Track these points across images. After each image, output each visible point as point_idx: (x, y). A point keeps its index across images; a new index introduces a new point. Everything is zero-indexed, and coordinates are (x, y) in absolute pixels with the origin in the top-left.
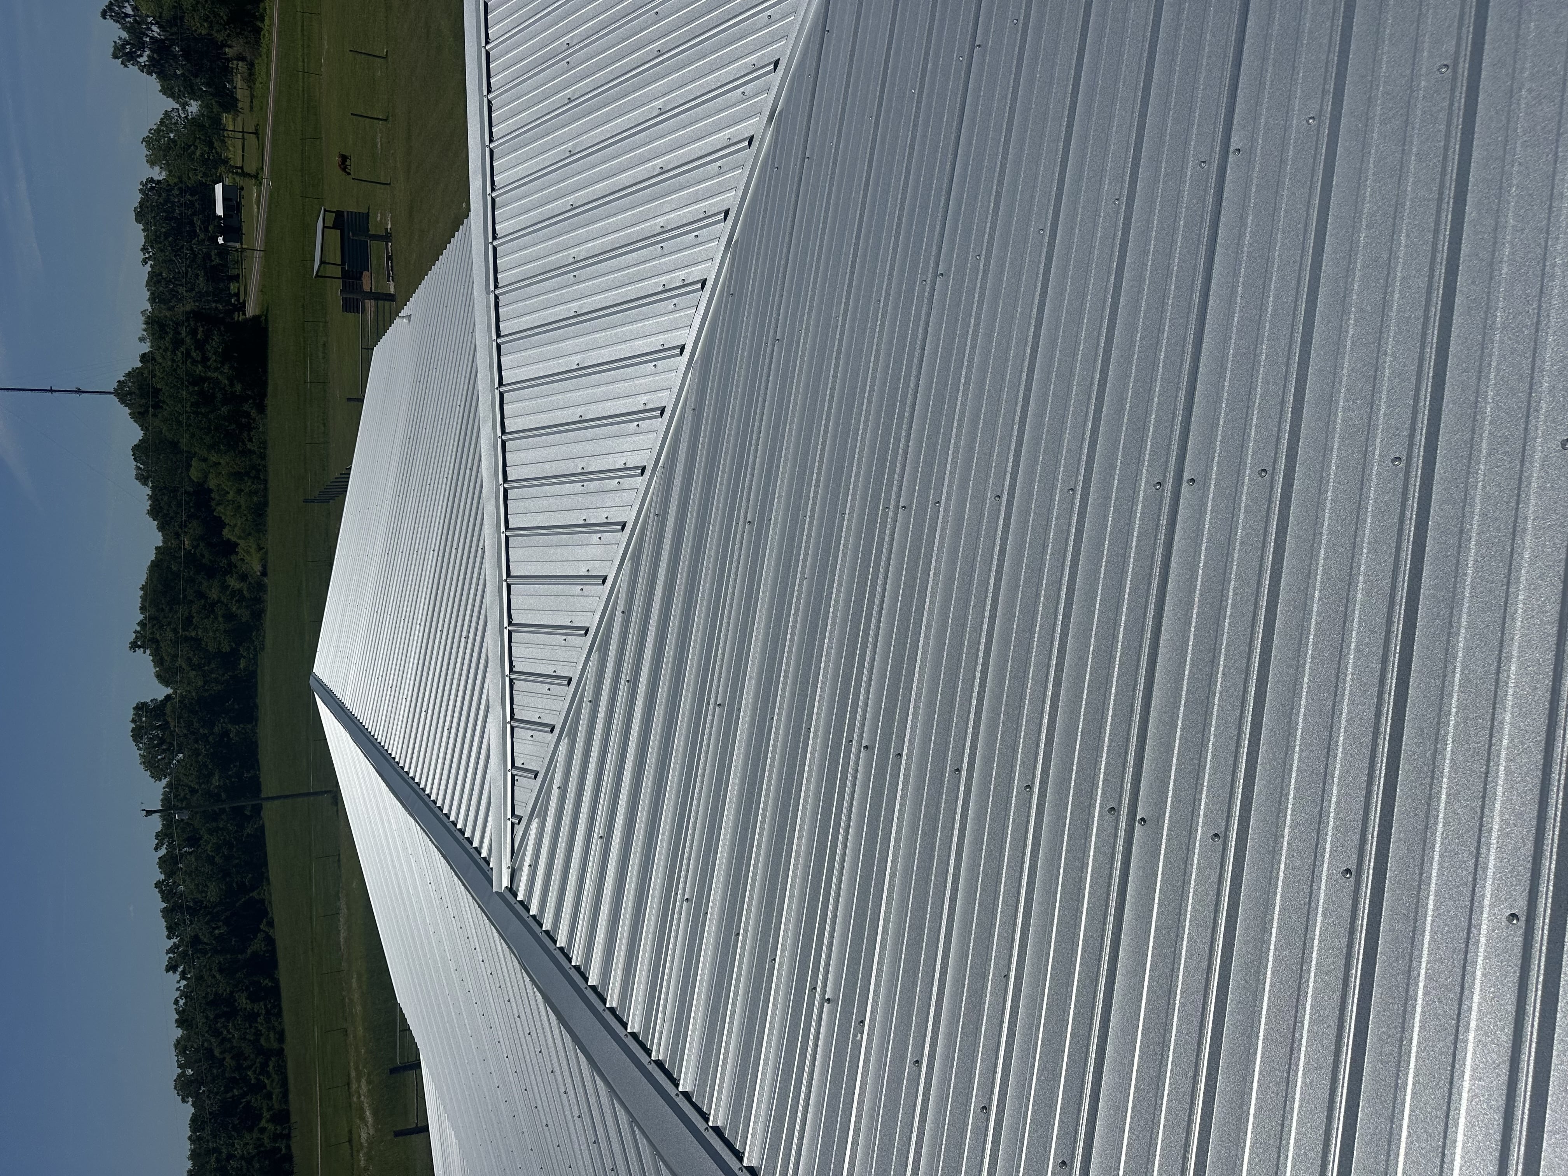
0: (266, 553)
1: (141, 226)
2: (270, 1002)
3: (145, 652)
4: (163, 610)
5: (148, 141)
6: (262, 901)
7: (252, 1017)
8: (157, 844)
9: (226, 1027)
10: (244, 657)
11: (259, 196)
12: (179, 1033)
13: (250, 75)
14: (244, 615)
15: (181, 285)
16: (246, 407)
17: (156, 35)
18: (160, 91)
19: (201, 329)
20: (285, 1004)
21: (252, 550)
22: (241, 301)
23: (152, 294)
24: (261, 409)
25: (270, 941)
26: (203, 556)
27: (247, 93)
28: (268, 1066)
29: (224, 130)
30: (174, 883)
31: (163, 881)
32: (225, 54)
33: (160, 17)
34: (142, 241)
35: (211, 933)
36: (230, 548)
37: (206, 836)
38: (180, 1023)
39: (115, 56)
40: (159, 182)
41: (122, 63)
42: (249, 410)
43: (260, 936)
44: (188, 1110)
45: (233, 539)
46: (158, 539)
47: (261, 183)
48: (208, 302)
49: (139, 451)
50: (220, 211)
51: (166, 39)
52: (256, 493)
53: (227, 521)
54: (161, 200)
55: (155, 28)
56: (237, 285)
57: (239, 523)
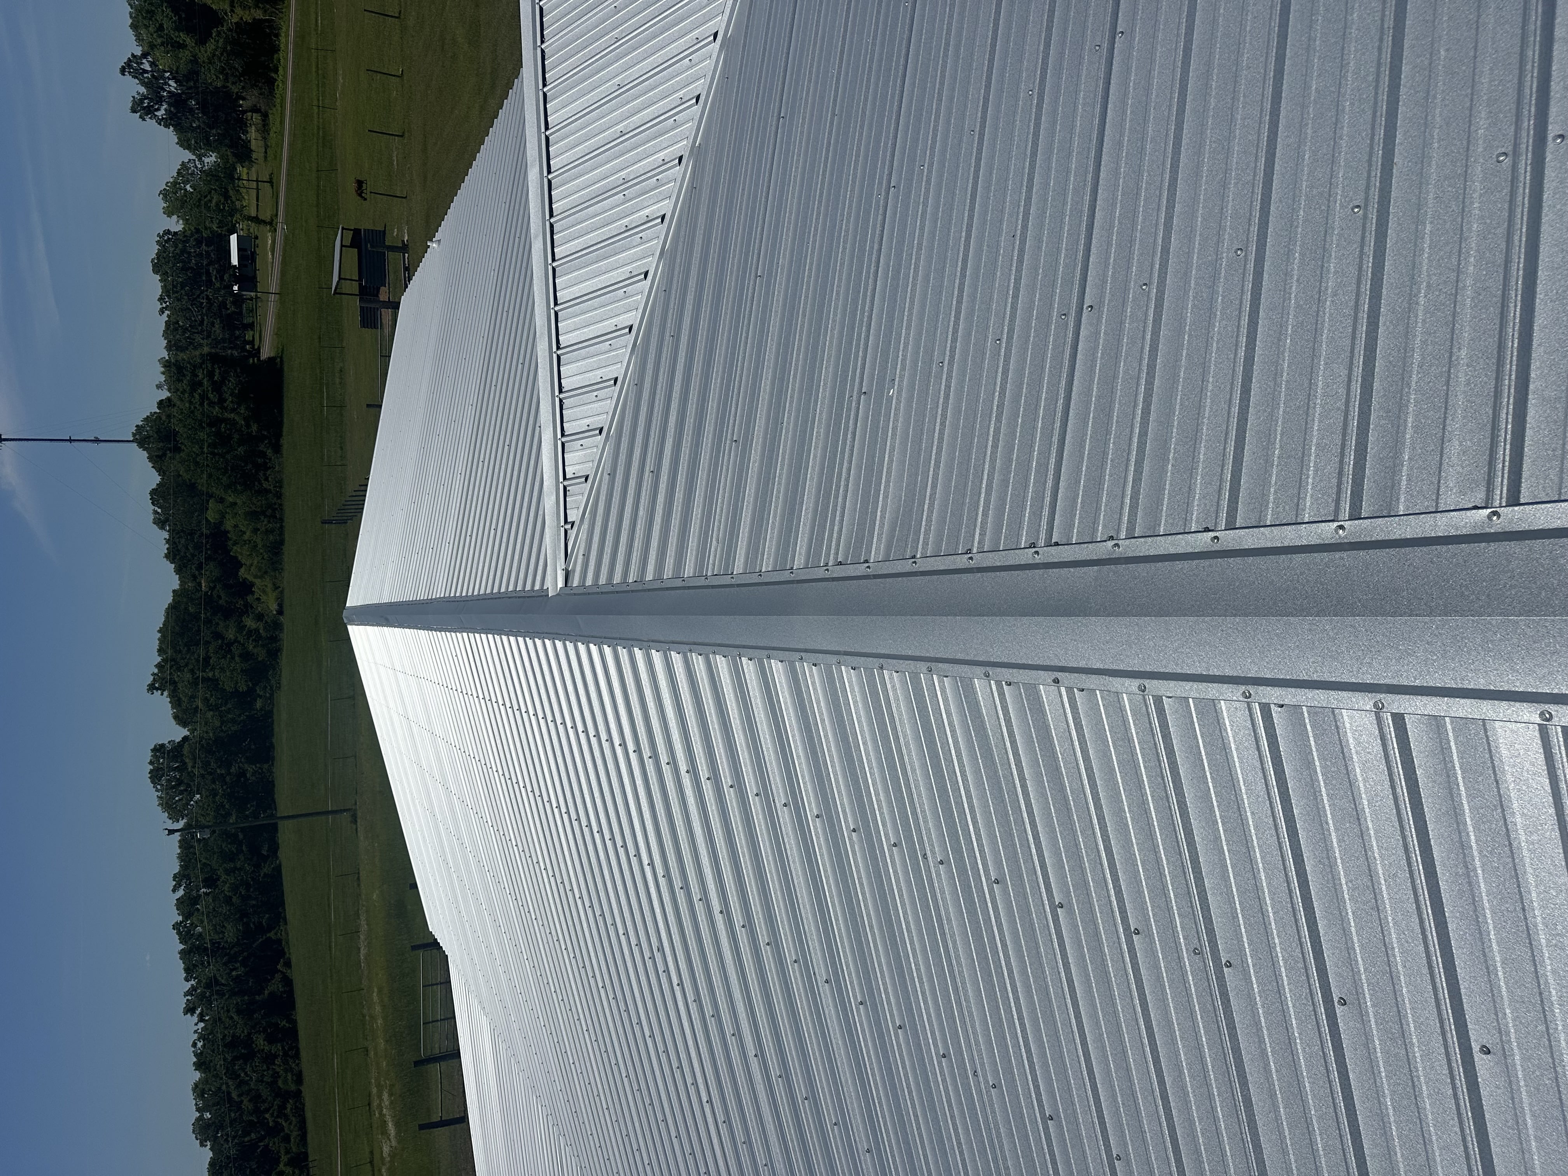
0: (282, 592)
1: (158, 277)
2: (287, 1043)
3: (162, 694)
4: (180, 651)
5: (165, 194)
6: (279, 941)
7: (270, 1059)
8: (175, 886)
9: (243, 1070)
10: (260, 697)
11: (274, 242)
12: (197, 1076)
13: (264, 126)
14: (261, 654)
15: (198, 333)
16: (262, 447)
17: (173, 89)
18: (177, 143)
19: (217, 371)
20: (303, 1043)
21: (268, 590)
22: (256, 347)
23: (169, 342)
24: (277, 449)
25: (288, 982)
26: (219, 597)
27: (261, 143)
28: (286, 1108)
29: (239, 179)
30: (192, 924)
31: (181, 922)
32: (241, 106)
33: (177, 72)
34: (160, 291)
35: (229, 974)
36: (246, 588)
37: (224, 877)
38: (198, 1066)
39: (134, 111)
40: (175, 233)
41: (141, 117)
42: (265, 450)
43: (278, 976)
44: (207, 1154)
45: (250, 578)
46: (175, 582)
47: (275, 230)
48: (224, 348)
49: (157, 495)
50: (235, 261)
51: (183, 93)
52: (272, 531)
53: (243, 561)
54: (178, 251)
55: (172, 83)
56: (251, 333)
57: (256, 562)
